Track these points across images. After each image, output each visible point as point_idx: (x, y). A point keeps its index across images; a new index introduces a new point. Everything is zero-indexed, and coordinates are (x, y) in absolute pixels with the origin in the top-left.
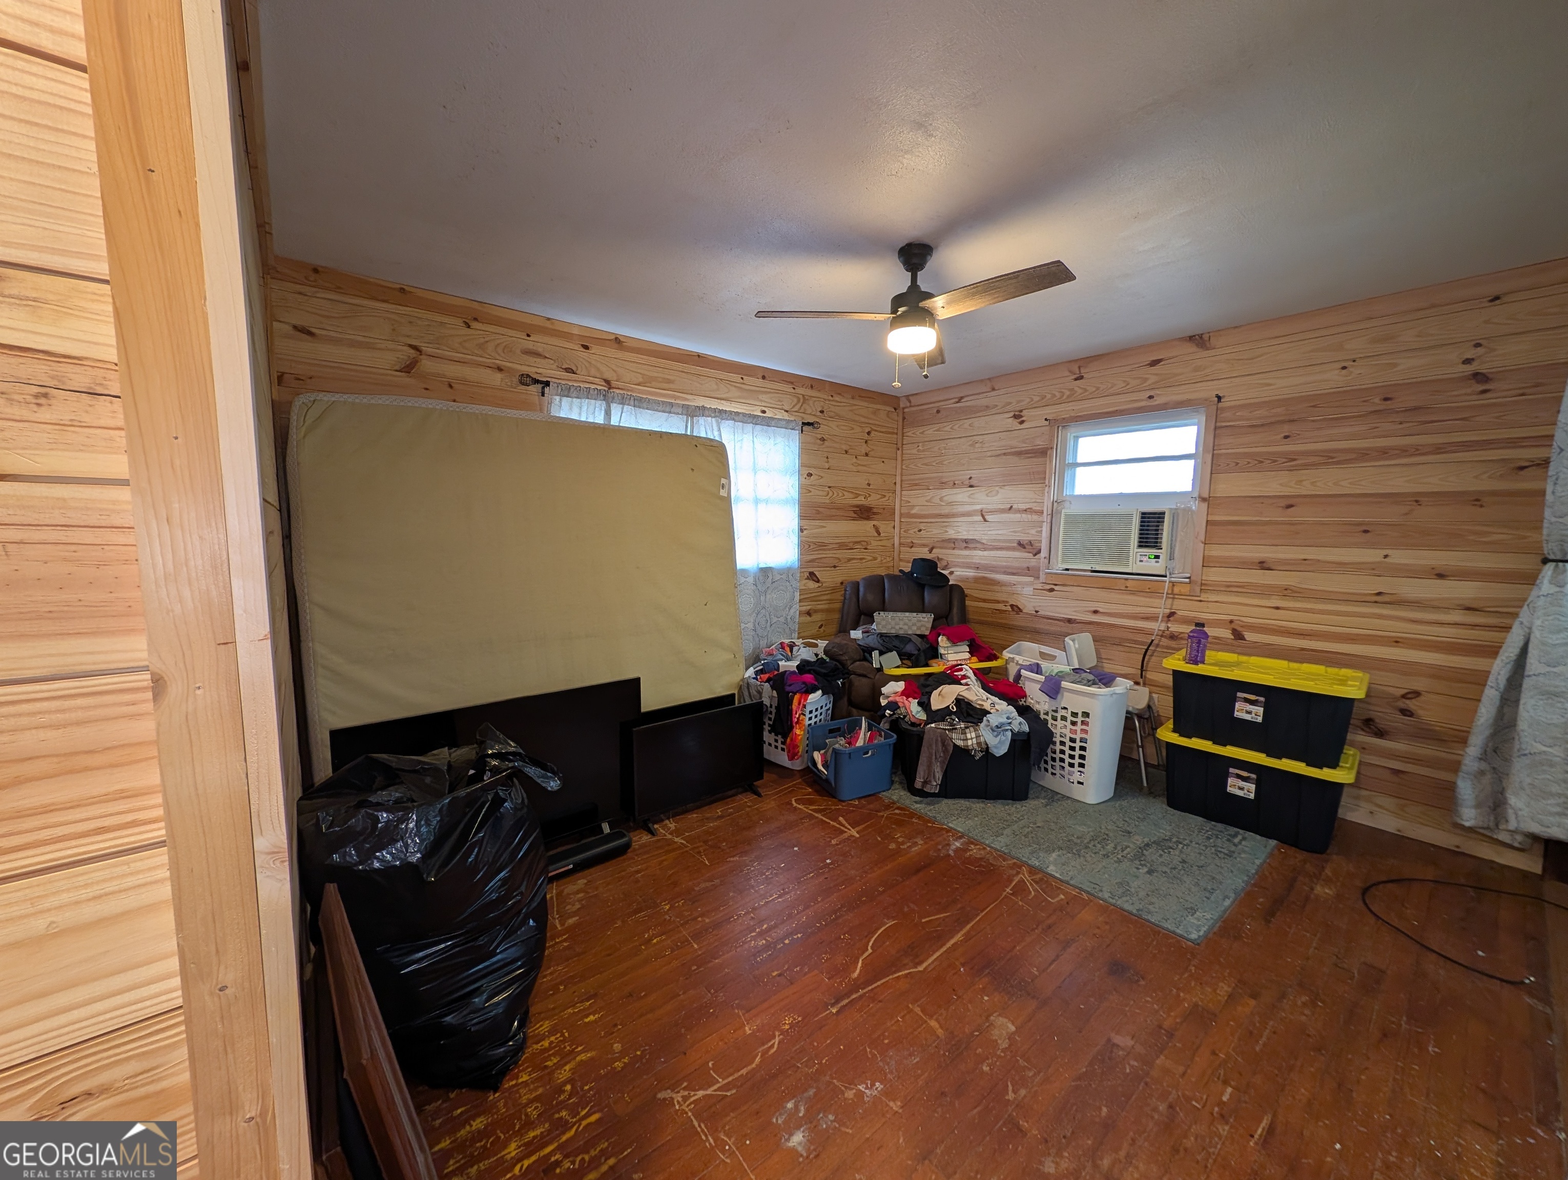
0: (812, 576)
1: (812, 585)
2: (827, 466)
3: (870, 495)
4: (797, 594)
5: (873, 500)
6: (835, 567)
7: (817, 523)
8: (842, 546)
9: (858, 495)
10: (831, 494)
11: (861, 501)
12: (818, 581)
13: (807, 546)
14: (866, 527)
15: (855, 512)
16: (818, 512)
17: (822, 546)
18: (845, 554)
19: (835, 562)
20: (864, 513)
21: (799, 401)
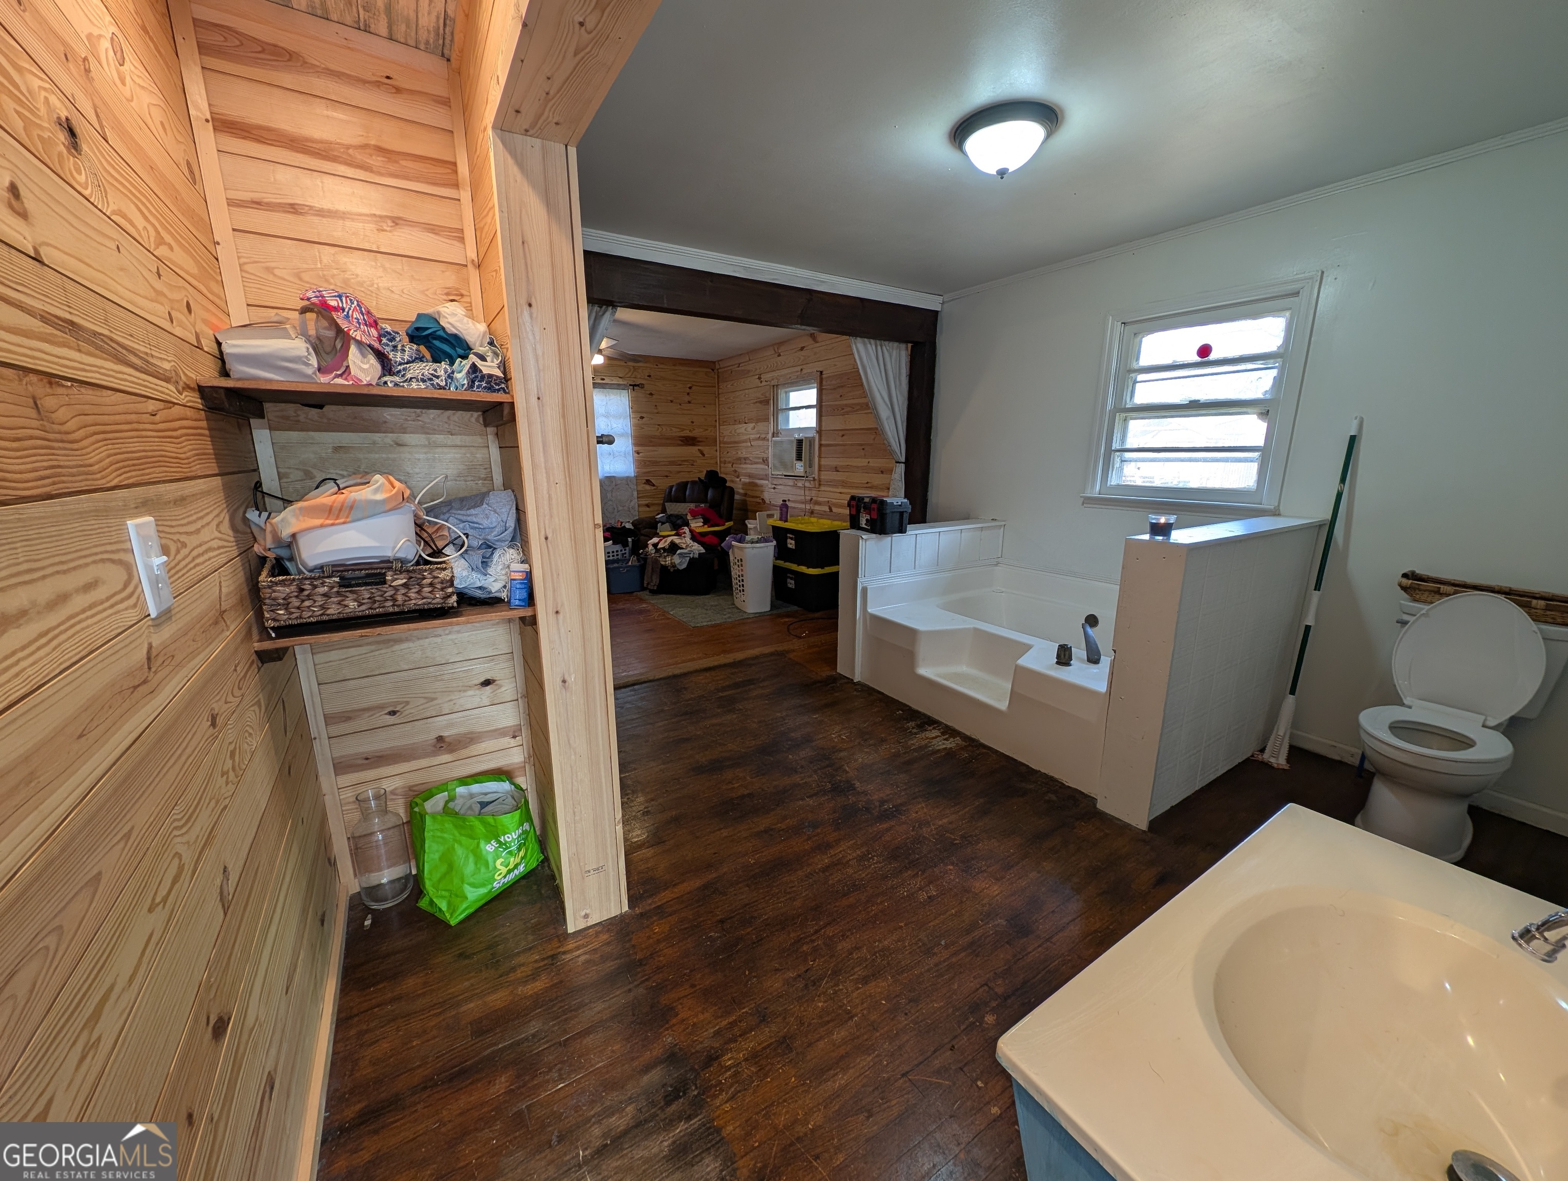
0: (648, 482)
1: (648, 487)
2: (656, 411)
3: (694, 430)
4: (635, 494)
5: (696, 433)
6: (667, 476)
7: (651, 448)
8: (672, 463)
9: (683, 430)
10: (660, 429)
11: (687, 433)
12: (654, 485)
13: (643, 463)
14: (693, 450)
15: (681, 440)
16: (651, 442)
17: (655, 463)
18: (675, 468)
19: (667, 474)
20: (690, 441)
21: (630, 371)
